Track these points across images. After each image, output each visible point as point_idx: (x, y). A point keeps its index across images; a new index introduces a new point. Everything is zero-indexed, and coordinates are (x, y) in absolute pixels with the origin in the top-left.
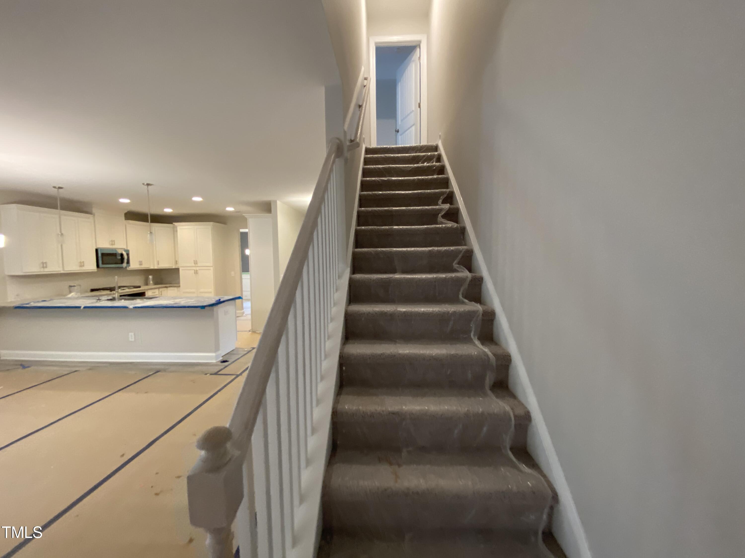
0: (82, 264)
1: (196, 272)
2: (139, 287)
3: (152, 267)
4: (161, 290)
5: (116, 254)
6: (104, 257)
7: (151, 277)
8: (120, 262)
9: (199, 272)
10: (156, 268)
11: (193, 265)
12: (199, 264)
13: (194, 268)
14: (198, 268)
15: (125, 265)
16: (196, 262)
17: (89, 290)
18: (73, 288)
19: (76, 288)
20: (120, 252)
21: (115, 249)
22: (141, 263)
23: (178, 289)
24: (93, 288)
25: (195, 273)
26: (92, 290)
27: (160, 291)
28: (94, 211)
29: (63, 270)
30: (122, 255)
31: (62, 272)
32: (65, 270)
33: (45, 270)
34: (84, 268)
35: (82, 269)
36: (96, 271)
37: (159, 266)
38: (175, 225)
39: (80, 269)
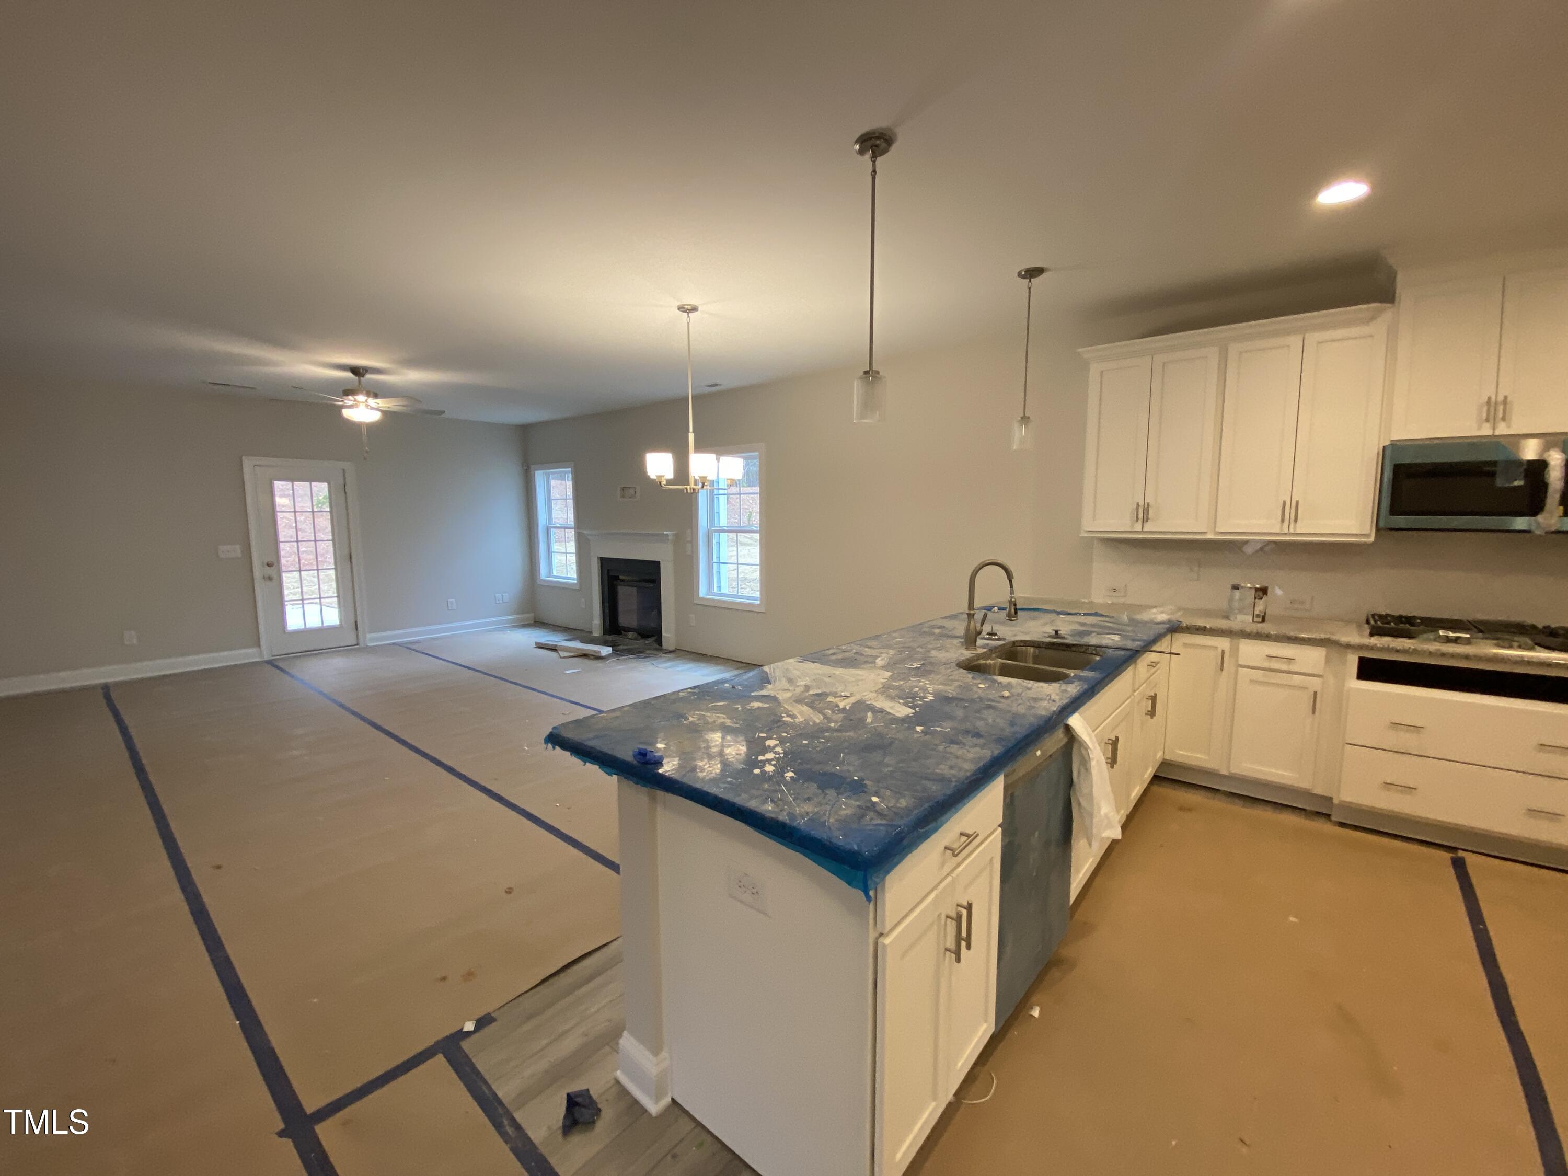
0: (1290, 512)
15: (1545, 519)
19: (1237, 593)
29: (1215, 531)
31: (1210, 536)
32: (1218, 530)
33: (1147, 527)
34: (1302, 527)
35: (1292, 531)
36: (1372, 539)
39: (1282, 528)
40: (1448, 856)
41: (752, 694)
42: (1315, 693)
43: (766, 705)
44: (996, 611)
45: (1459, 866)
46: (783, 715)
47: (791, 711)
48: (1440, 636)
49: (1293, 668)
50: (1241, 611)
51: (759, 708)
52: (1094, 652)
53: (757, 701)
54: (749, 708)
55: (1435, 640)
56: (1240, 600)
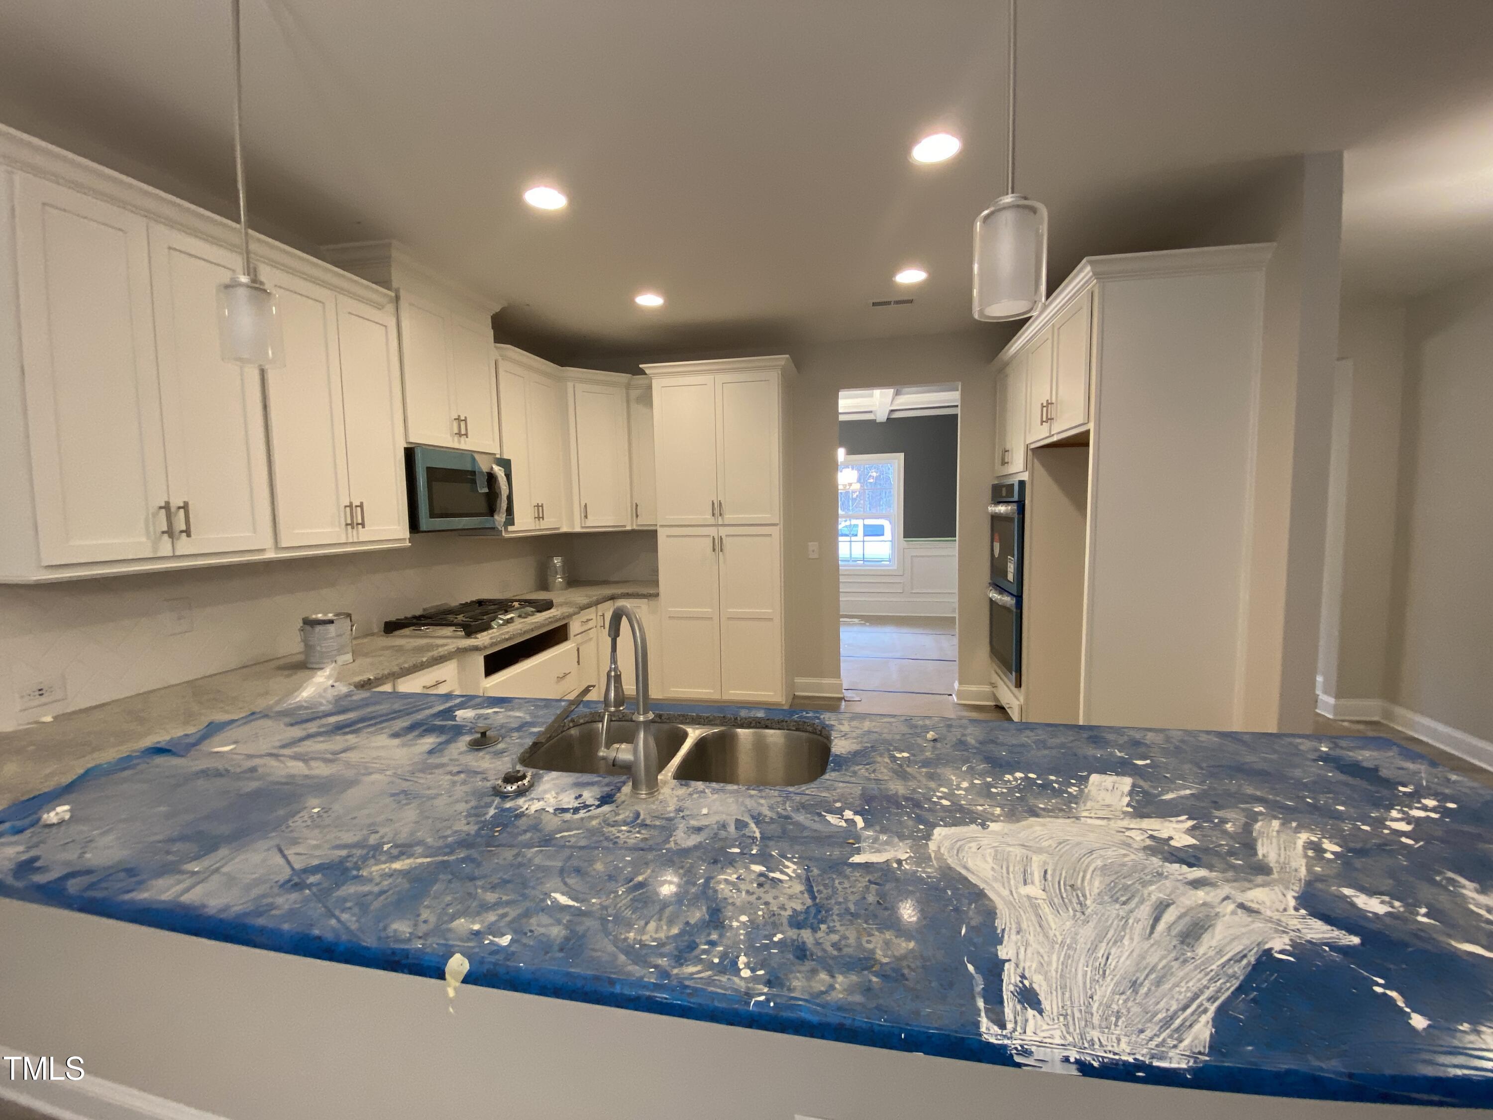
0: (355, 516)
1: (718, 546)
2: (550, 605)
3: (565, 529)
4: (600, 608)
5: (473, 473)
6: (436, 486)
7: (557, 561)
8: (483, 506)
9: (730, 544)
10: (578, 529)
11: (708, 517)
12: (729, 517)
13: (712, 531)
14: (723, 531)
15: (500, 518)
16: (717, 509)
17: (377, 627)
18: (319, 629)
19: (331, 628)
20: (484, 465)
21: (471, 455)
22: (539, 512)
23: (653, 603)
24: (392, 618)
25: (714, 549)
26: (391, 627)
27: (600, 614)
28: (397, 278)
29: (277, 547)
30: (491, 478)
31: (271, 555)
32: (285, 547)
33: (181, 548)
34: (364, 535)
35: (356, 540)
36: (408, 544)
37: (587, 525)
38: (647, 371)
39: (347, 538)
41: (1356, 940)
43: (1347, 891)
46: (1331, 856)
47: (1306, 856)
51: (1371, 892)
53: (1362, 913)
54: (1397, 904)
55: (500, 625)
56: (338, 636)
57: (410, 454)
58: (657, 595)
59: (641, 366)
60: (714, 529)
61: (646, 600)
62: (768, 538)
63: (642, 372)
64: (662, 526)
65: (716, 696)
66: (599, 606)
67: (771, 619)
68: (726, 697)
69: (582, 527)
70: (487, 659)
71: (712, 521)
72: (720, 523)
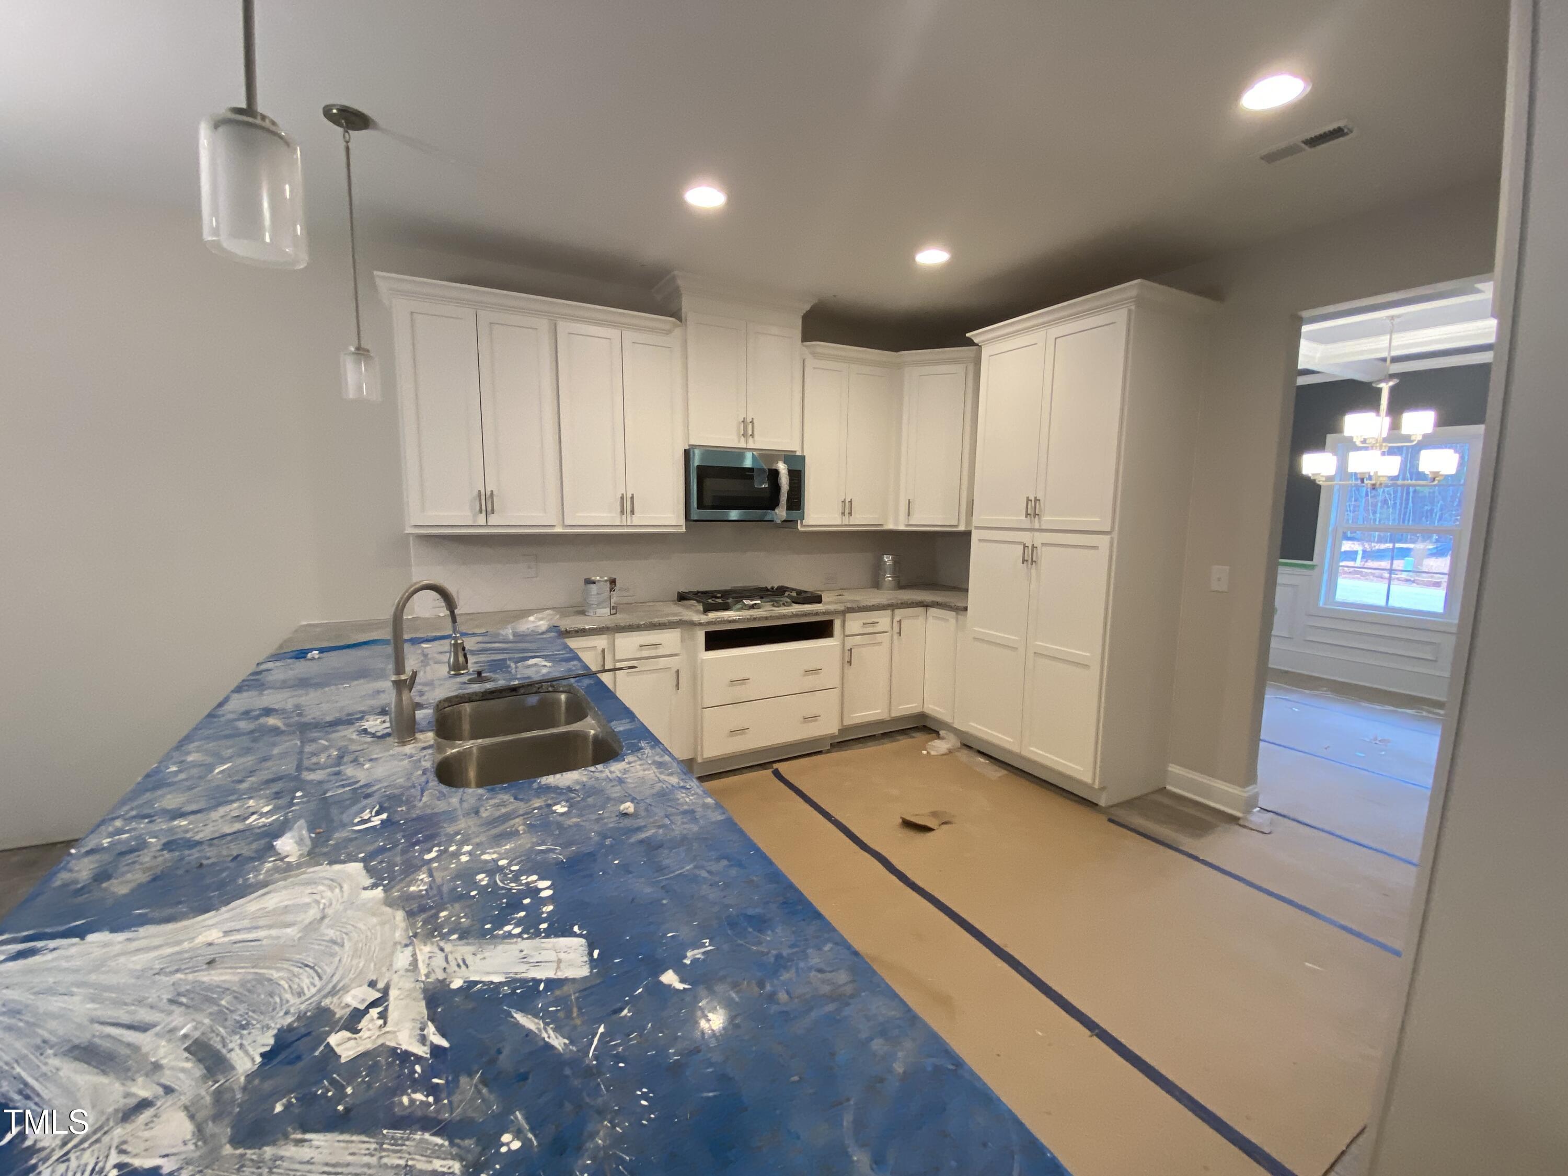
0: (627, 505)
1: (1030, 558)
2: (817, 599)
3: (890, 526)
4: (899, 613)
5: (753, 470)
6: (711, 482)
7: (888, 559)
8: (763, 500)
9: (1045, 555)
10: (902, 527)
11: (1020, 519)
12: (1048, 520)
13: (1026, 537)
14: (1040, 538)
15: (781, 512)
16: (1033, 509)
18: (588, 587)
19: (594, 587)
22: (847, 507)
23: (959, 617)
24: (686, 590)
25: (1024, 561)
26: (682, 597)
27: (897, 619)
28: (686, 304)
29: (563, 524)
30: (773, 475)
31: (559, 530)
32: (566, 523)
33: (493, 520)
34: (637, 519)
35: (629, 523)
36: (684, 530)
37: (911, 523)
38: (976, 341)
39: (621, 521)
40: (768, 772)
42: (678, 672)
44: (316, 657)
45: (777, 774)
48: (745, 605)
49: (660, 651)
50: (599, 605)
52: (550, 689)
55: (742, 609)
56: (598, 594)
57: (687, 453)
58: (966, 609)
59: (967, 335)
60: (1028, 534)
61: (954, 613)
62: (1092, 551)
63: (970, 343)
64: (977, 528)
65: (1015, 749)
66: (897, 611)
67: (1086, 666)
68: (1025, 753)
69: (907, 526)
70: (708, 635)
71: (1025, 522)
72: (1037, 526)
